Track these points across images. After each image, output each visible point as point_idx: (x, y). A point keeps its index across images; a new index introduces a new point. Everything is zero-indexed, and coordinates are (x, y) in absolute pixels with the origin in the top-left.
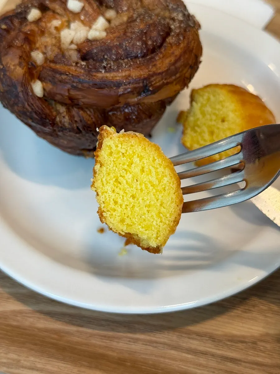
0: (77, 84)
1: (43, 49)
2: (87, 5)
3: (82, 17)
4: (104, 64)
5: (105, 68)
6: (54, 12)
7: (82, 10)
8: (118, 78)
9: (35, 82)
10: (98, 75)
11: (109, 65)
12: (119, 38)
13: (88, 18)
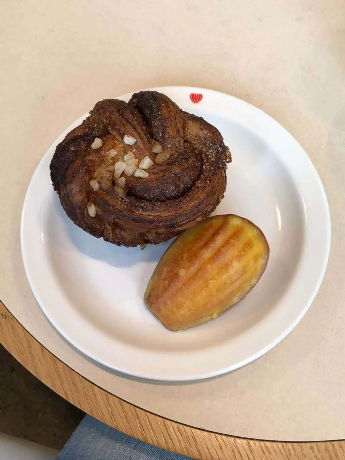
1: (100, 179)
2: (139, 140)
3: (134, 150)
4: (142, 205)
5: (142, 207)
6: (114, 137)
7: (134, 144)
8: (151, 217)
9: (90, 206)
10: (136, 212)
11: (146, 206)
12: (158, 180)
13: (139, 151)
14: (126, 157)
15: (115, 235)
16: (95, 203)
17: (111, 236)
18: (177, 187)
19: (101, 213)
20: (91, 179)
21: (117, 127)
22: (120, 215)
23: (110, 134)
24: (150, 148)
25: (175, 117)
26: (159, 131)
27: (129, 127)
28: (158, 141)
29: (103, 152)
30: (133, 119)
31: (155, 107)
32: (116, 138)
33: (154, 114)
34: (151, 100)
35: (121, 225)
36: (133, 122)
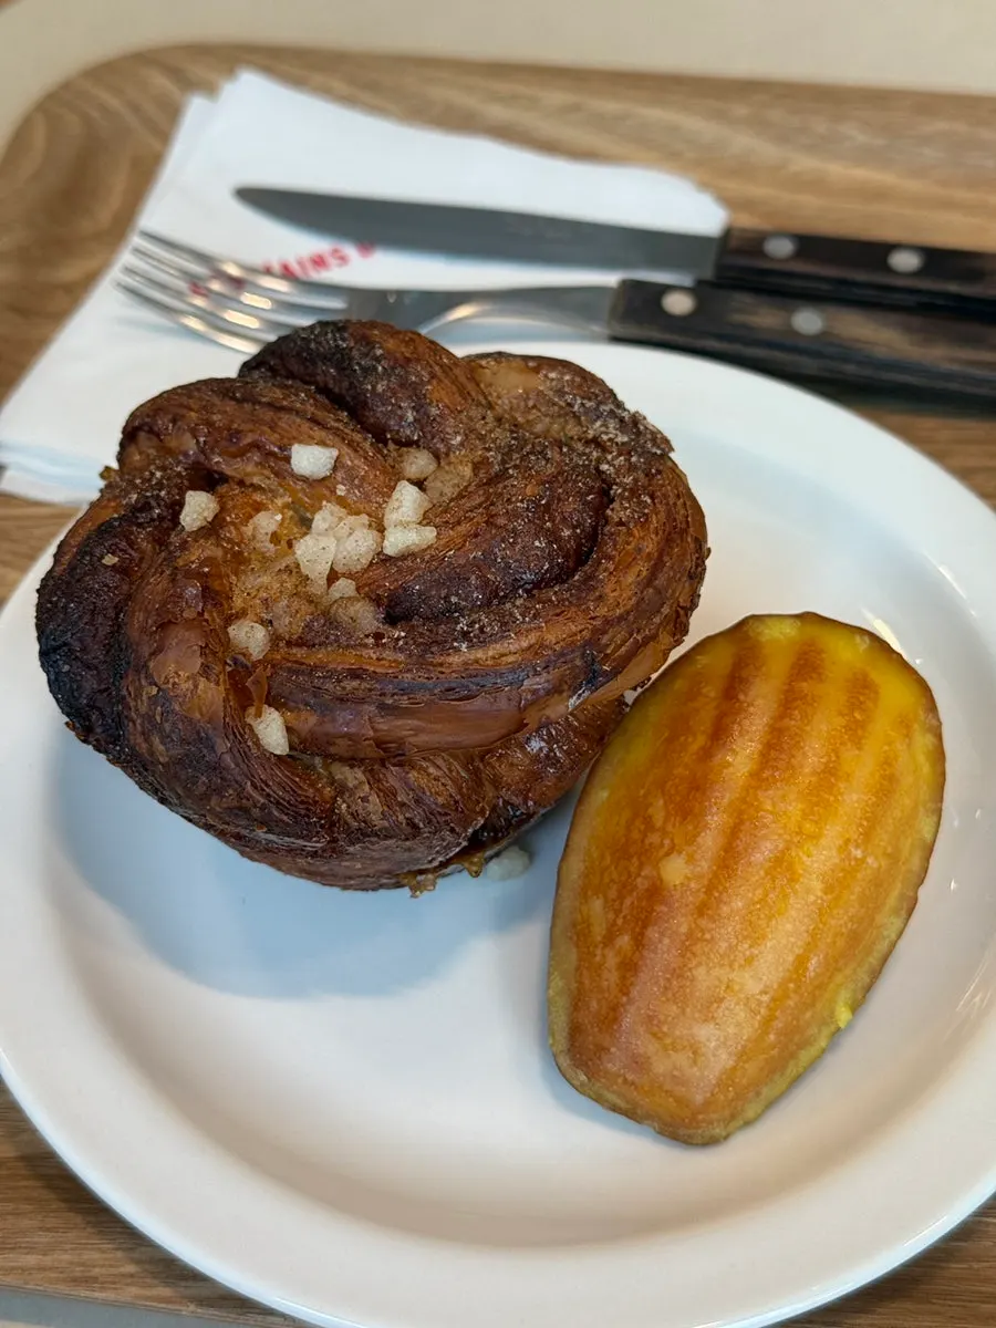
0: (395, 697)
1: (261, 611)
2: (346, 450)
3: (341, 490)
4: (462, 625)
5: (465, 635)
6: (241, 483)
7: (335, 469)
8: (511, 659)
9: (259, 714)
10: (450, 659)
11: (477, 626)
12: (476, 536)
13: (358, 487)
14: (321, 520)
15: (388, 795)
16: (275, 701)
17: (375, 806)
18: (553, 537)
19: (308, 721)
20: (229, 620)
21: (248, 440)
22: (393, 695)
23: (224, 479)
24: (393, 467)
25: (435, 355)
26: (400, 407)
27: (289, 422)
28: (409, 443)
29: (232, 528)
30: (294, 398)
31: (352, 344)
32: (252, 485)
33: (358, 364)
34: (326, 334)
35: (401, 742)
36: (298, 405)
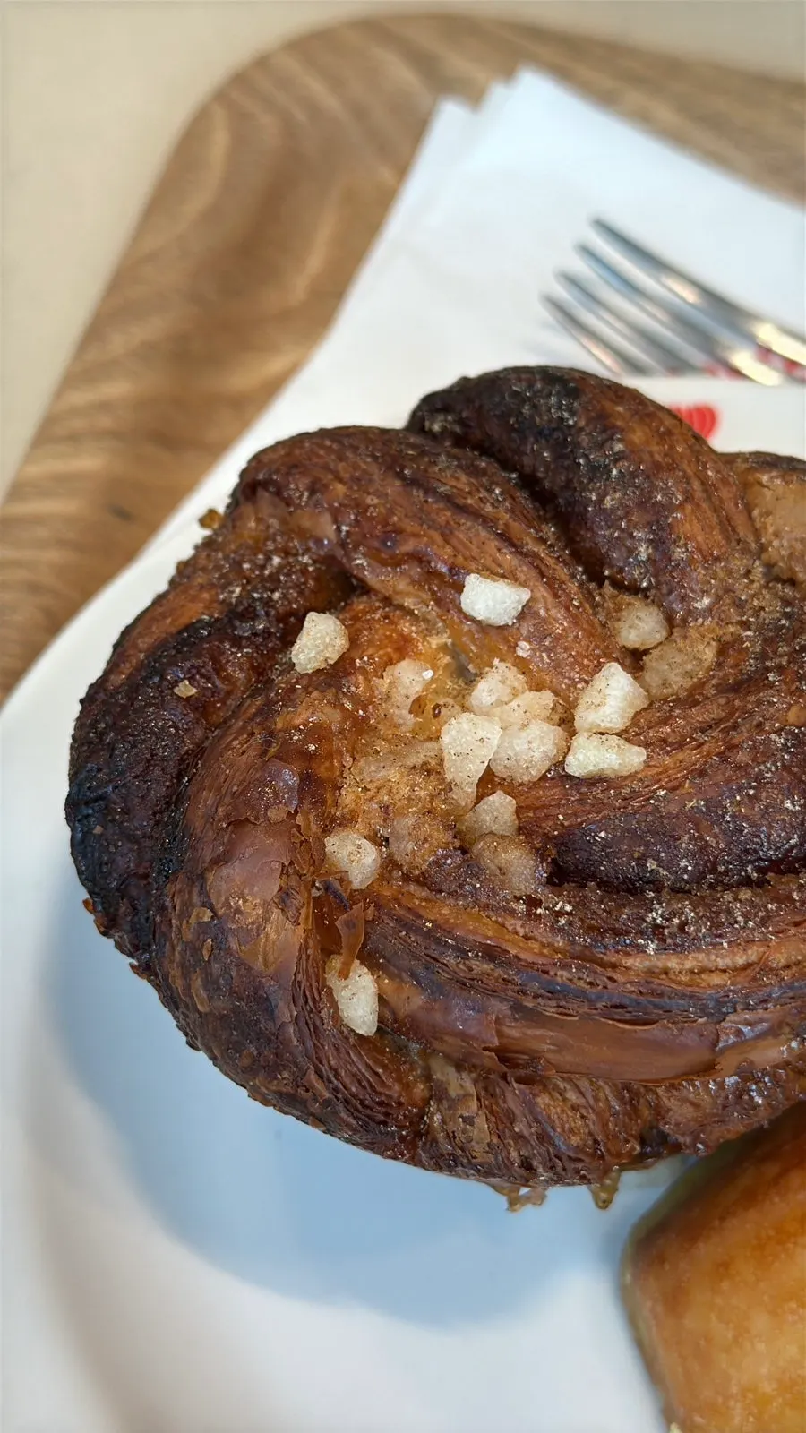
0: (540, 1000)
1: (376, 821)
2: (543, 592)
3: (524, 649)
4: (656, 916)
5: (657, 930)
6: (387, 601)
7: (521, 616)
8: (716, 980)
9: (344, 974)
10: (629, 962)
11: (676, 921)
12: (702, 773)
13: (548, 650)
14: (485, 691)
15: (502, 1121)
16: (370, 959)
17: (481, 1131)
19: (413, 1001)
20: (331, 824)
21: (409, 546)
22: (536, 996)
23: (365, 589)
24: (604, 625)
25: (698, 460)
26: (631, 536)
27: (471, 533)
28: (634, 589)
29: (361, 678)
30: (483, 494)
31: (582, 423)
32: (401, 607)
33: (586, 457)
34: (549, 395)
35: (534, 1057)
36: (489, 508)
